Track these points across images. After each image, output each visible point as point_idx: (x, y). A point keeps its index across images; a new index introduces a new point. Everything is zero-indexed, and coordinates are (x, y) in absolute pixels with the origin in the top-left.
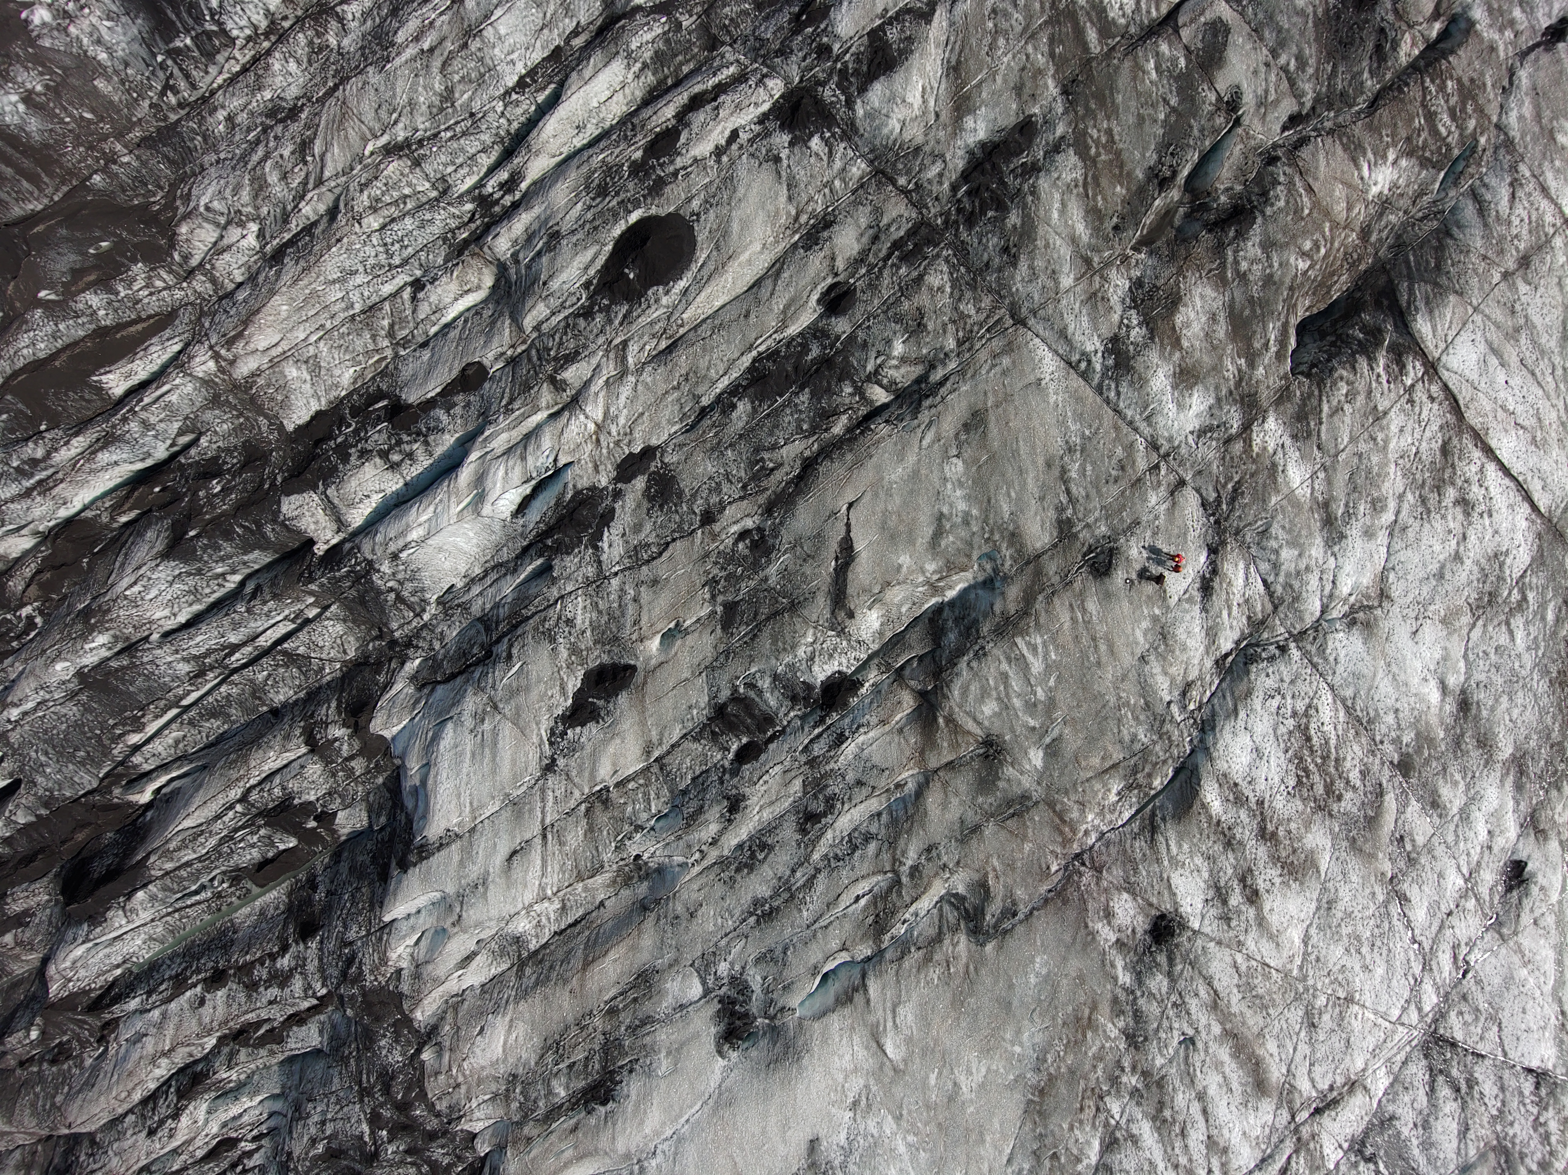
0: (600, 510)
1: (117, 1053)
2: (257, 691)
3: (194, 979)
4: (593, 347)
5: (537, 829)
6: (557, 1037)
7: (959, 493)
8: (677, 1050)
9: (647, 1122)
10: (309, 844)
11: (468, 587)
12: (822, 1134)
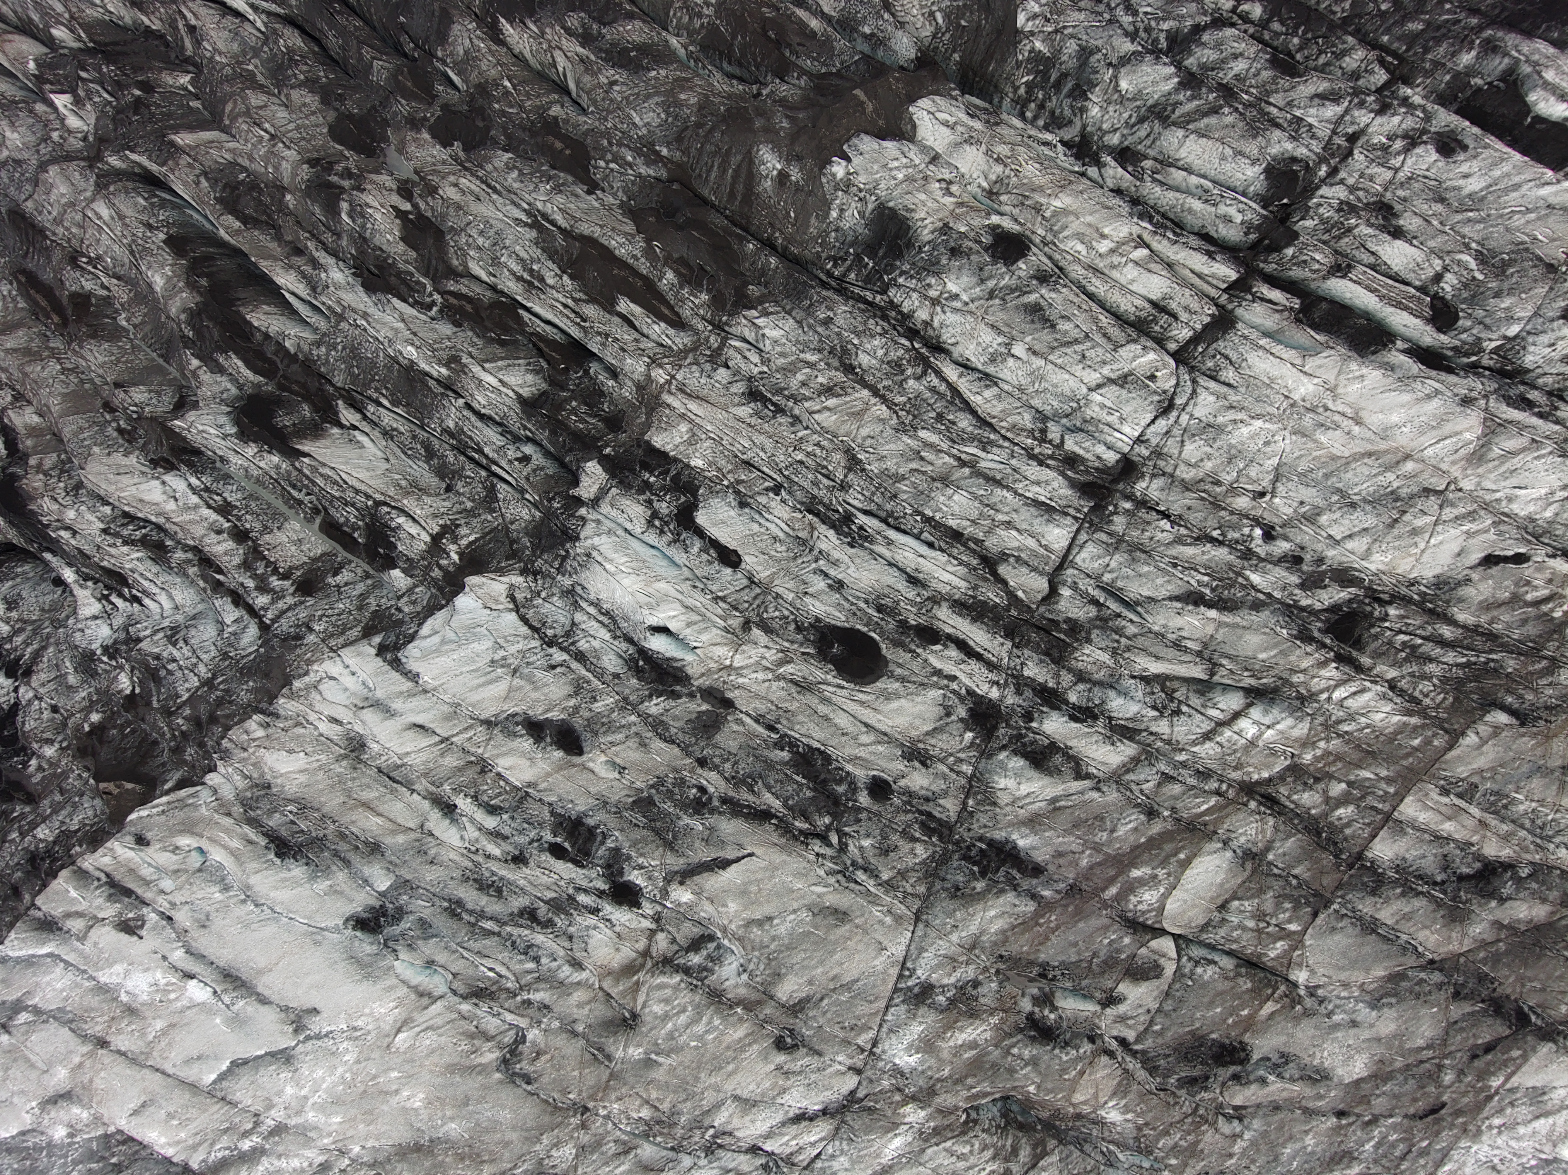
0: (676, 687)
3: (233, 519)
4: (779, 640)
5: (445, 734)
6: (309, 805)
7: (790, 925)
8: (336, 891)
9: (278, 891)
11: (591, 603)
12: (324, 1015)
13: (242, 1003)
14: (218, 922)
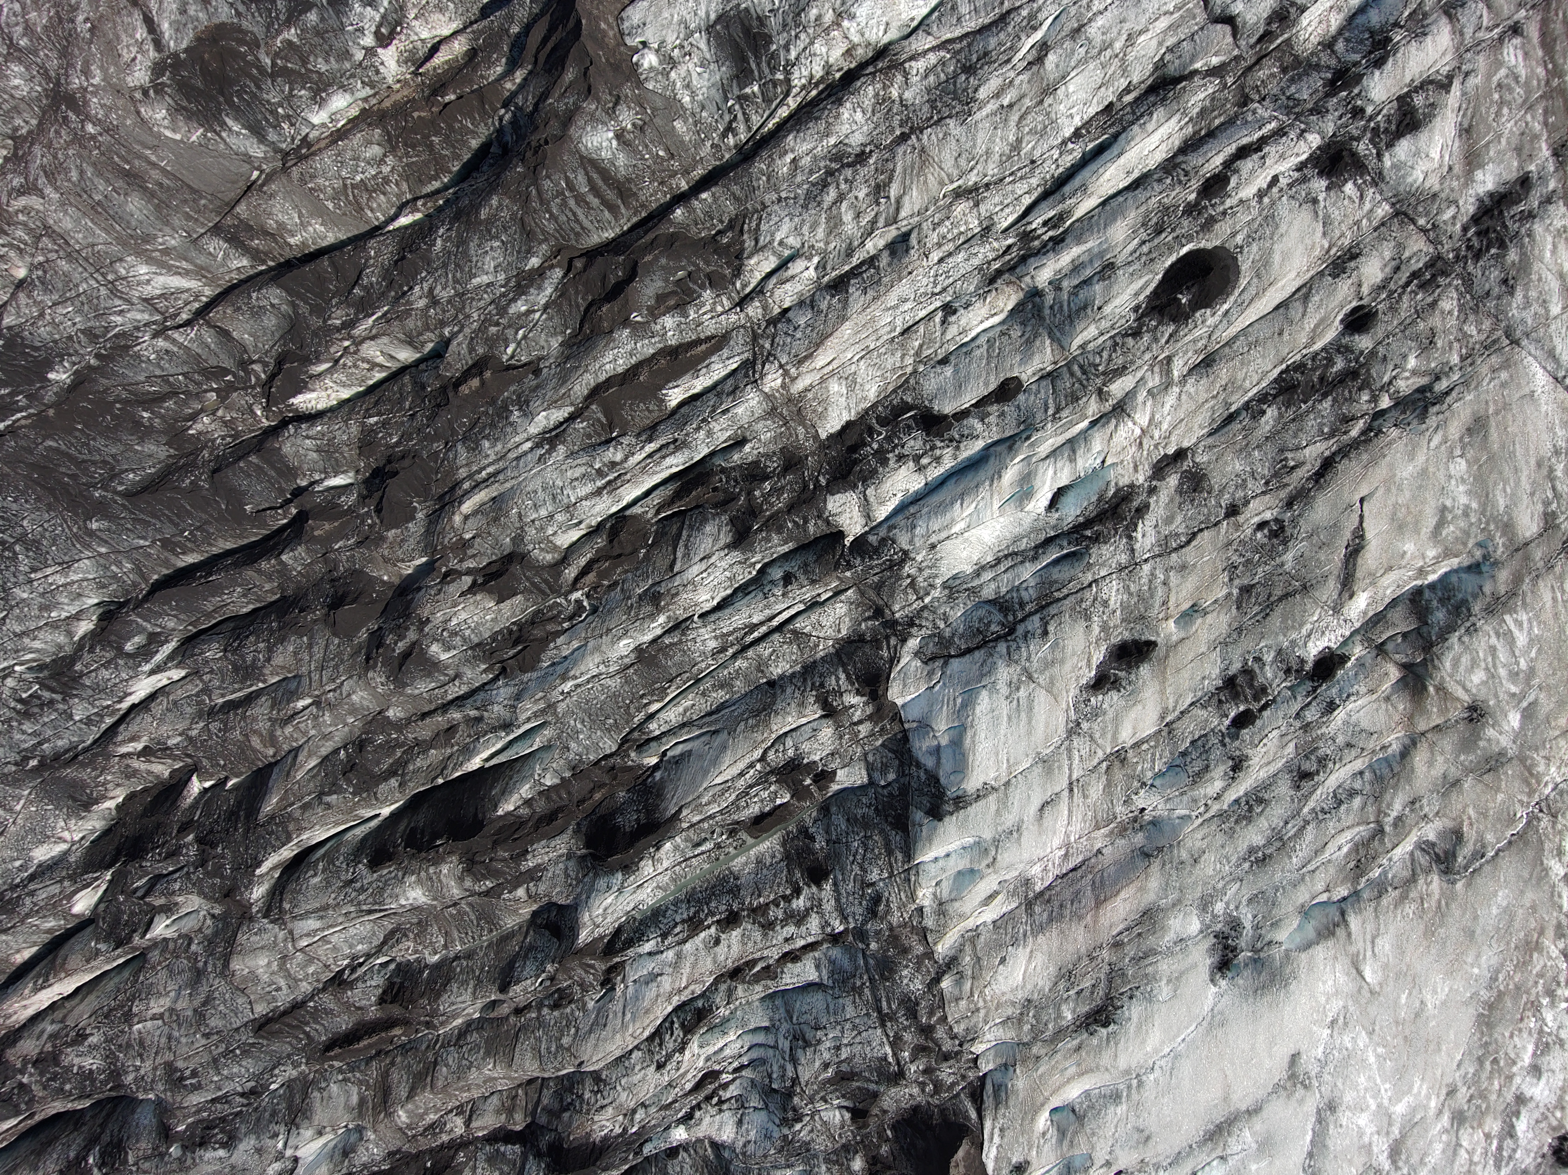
0: (1135, 504)
1: (624, 993)
2: (761, 666)
3: (709, 921)
4: (1139, 362)
5: (1065, 783)
6: (1070, 967)
7: (1461, 488)
8: (1177, 978)
9: (1149, 1042)
10: (799, 800)
11: (977, 574)
12: (1303, 1049)
13: (1247, 1133)
14: (1150, 1122)
